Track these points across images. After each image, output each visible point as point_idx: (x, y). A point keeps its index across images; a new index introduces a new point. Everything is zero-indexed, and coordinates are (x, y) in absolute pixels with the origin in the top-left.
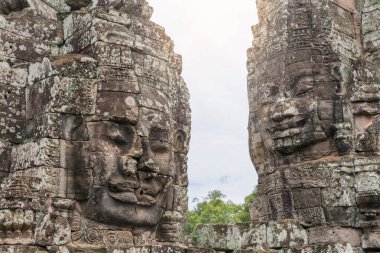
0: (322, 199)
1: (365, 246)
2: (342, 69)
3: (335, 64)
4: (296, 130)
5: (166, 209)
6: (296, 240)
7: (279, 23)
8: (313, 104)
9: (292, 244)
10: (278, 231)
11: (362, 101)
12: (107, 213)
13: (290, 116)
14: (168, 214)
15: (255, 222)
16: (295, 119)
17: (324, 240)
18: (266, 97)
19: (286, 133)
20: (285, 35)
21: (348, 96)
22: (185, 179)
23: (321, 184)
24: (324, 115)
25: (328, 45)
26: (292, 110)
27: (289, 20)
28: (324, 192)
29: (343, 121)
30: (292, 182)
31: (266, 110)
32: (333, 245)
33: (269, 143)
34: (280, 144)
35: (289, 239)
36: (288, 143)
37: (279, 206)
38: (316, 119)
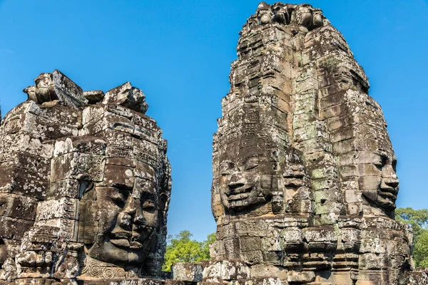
0: (261, 244)
1: (289, 280)
2: (278, 153)
3: (273, 150)
4: (245, 195)
5: (150, 251)
6: (242, 274)
7: (237, 118)
8: (257, 177)
9: (239, 277)
10: (230, 268)
11: (291, 176)
12: (107, 254)
13: (241, 185)
14: (152, 255)
15: (213, 260)
16: (245, 187)
17: (261, 274)
18: (225, 170)
19: (238, 196)
20: (240, 127)
21: (282, 172)
22: (165, 229)
23: (261, 234)
24: (265, 185)
25: (270, 136)
26: (243, 181)
27: (244, 116)
28: (263, 240)
29: (278, 190)
30: (241, 232)
31: (225, 179)
32: (267, 278)
33: (226, 203)
34: (234, 204)
35: (237, 274)
36: (239, 203)
37: (231, 249)
38: (259, 188)
